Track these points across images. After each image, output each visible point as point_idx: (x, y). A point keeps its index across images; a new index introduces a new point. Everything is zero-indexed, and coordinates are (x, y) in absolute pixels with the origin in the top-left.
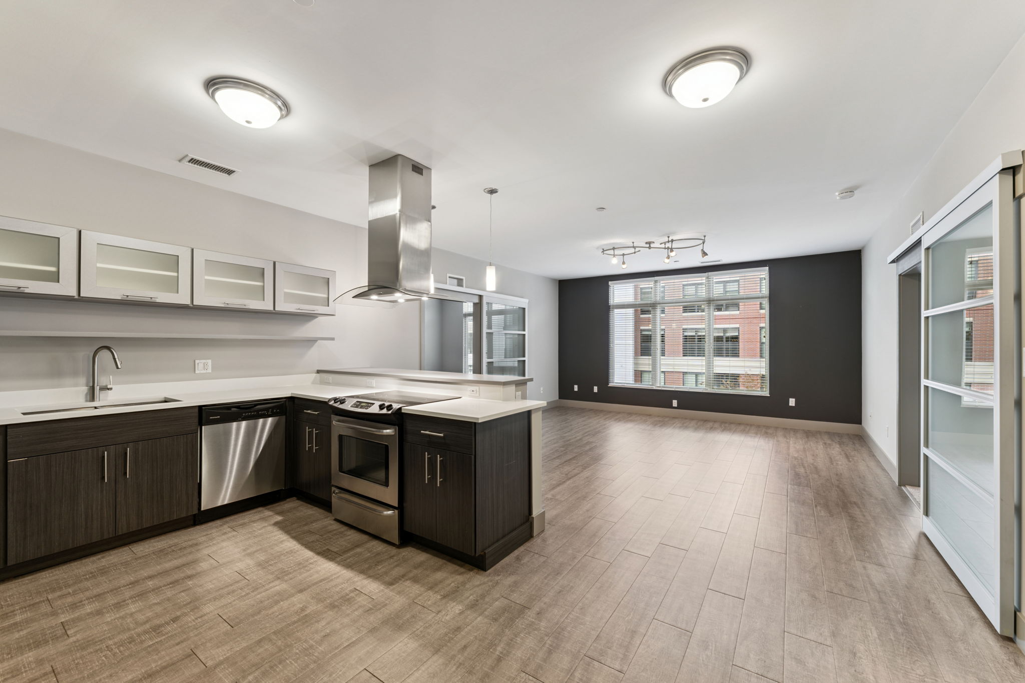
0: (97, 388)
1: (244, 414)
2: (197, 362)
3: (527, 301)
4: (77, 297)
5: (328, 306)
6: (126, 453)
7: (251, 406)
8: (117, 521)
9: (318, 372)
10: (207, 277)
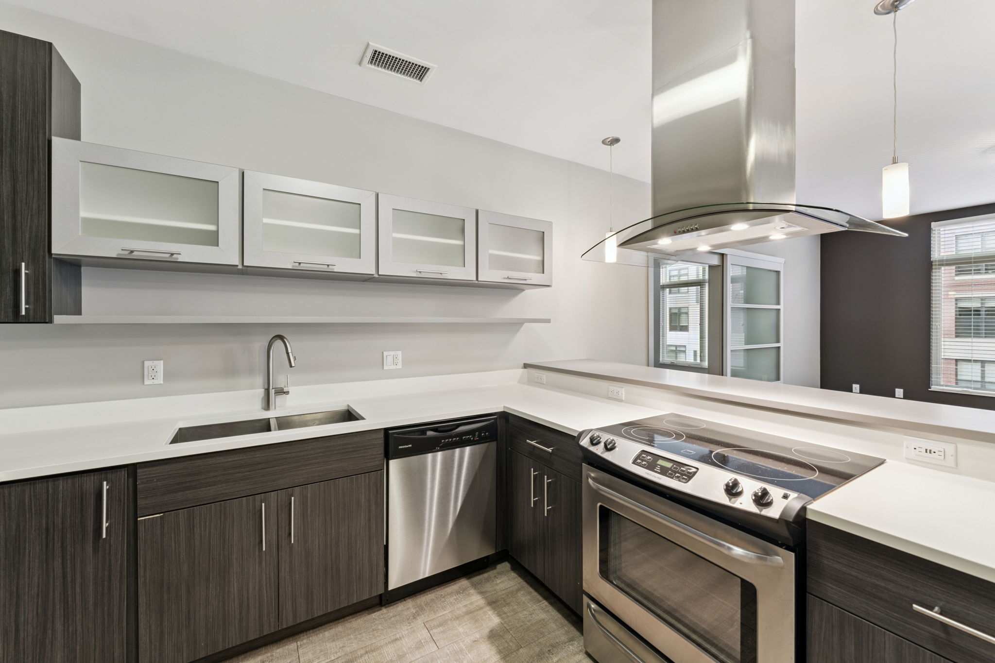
0: (272, 392)
1: (443, 441)
2: (385, 354)
3: (782, 260)
4: (240, 267)
5: (543, 273)
6: (290, 503)
7: (452, 427)
8: (280, 608)
9: (526, 366)
10: (395, 235)
